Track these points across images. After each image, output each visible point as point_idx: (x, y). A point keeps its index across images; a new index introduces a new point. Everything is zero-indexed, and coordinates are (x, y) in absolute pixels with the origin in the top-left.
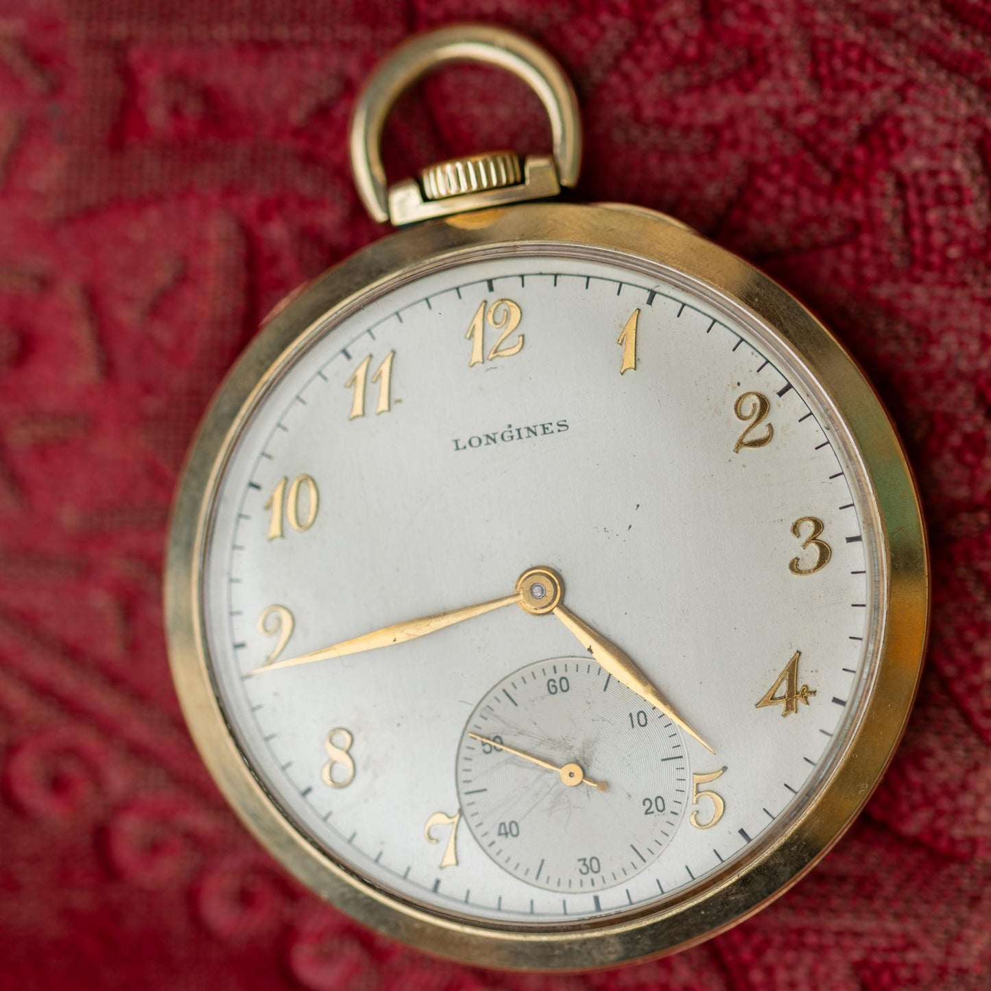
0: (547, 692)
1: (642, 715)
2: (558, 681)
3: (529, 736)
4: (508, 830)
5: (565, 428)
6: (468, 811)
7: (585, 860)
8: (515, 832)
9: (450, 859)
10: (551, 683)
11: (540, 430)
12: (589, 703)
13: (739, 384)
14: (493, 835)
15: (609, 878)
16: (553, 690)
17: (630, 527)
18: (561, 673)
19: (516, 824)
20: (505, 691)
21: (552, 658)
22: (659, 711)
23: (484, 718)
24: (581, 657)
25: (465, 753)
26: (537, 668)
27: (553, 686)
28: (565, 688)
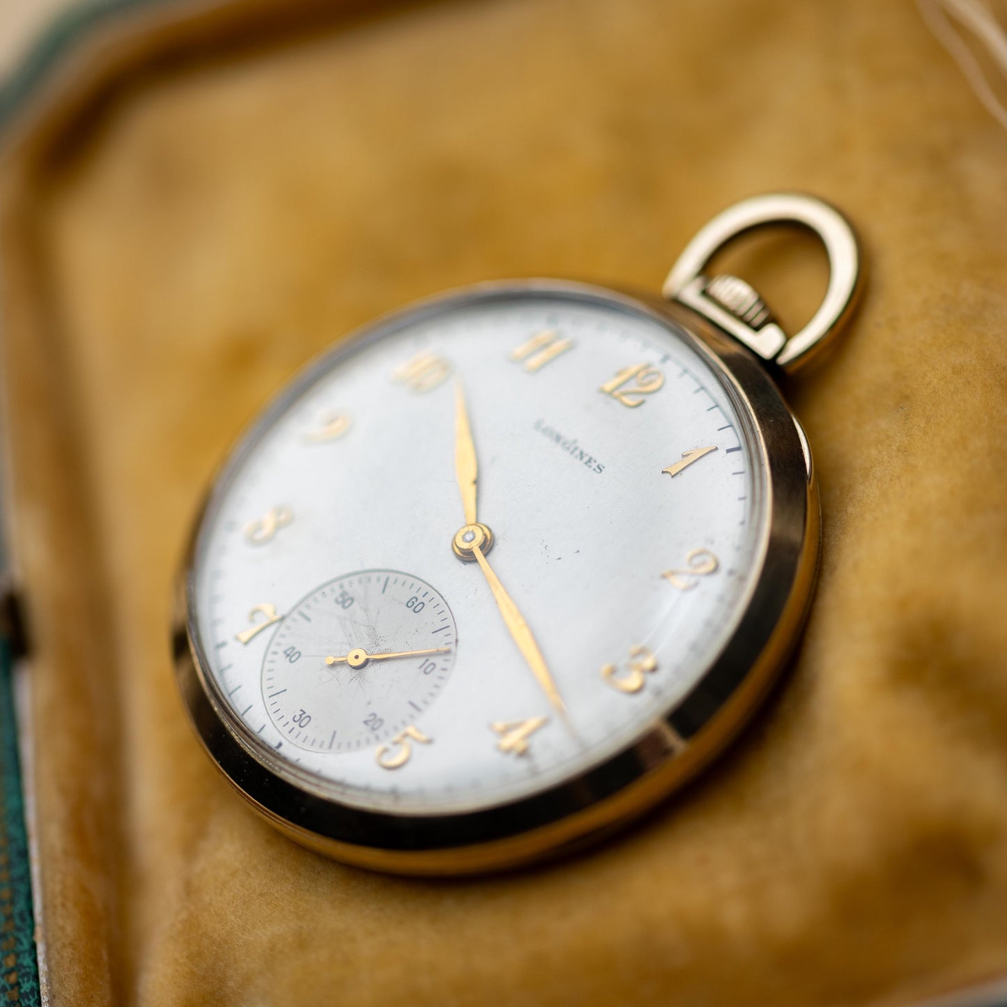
0: (406, 603)
1: (432, 666)
2: (419, 602)
3: (367, 615)
4: (292, 654)
5: (599, 471)
6: (288, 622)
7: (304, 713)
8: (293, 659)
9: (245, 637)
10: (414, 600)
11: (586, 459)
12: (417, 631)
14: (281, 650)
15: (302, 737)
16: (410, 604)
17: (559, 559)
18: (425, 600)
19: (299, 656)
20: (387, 579)
21: (431, 587)
22: (443, 674)
23: (360, 581)
24: (445, 601)
25: (327, 590)
26: (418, 584)
27: (413, 603)
28: (416, 610)
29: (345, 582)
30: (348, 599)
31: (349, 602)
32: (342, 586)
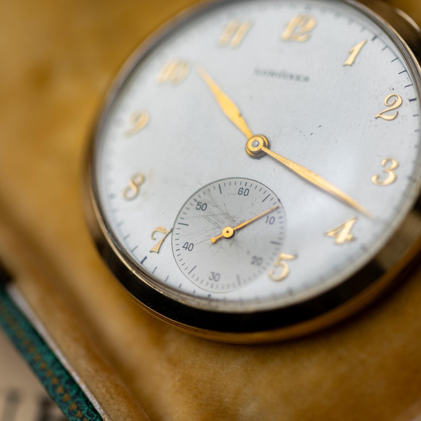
0: (237, 193)
1: (273, 219)
2: (244, 190)
3: (219, 209)
4: (188, 247)
5: (307, 80)
6: (175, 231)
7: (214, 273)
8: (190, 249)
9: (156, 249)
10: (241, 190)
12: (253, 205)
13: (393, 89)
14: (180, 247)
15: (220, 286)
16: (240, 193)
17: (312, 134)
18: (248, 187)
19: (193, 245)
20: (219, 185)
21: (247, 179)
22: (281, 220)
23: (204, 193)
24: (260, 183)
25: (188, 205)
26: (239, 181)
27: (241, 191)
28: (246, 194)
29: (196, 197)
30: (203, 205)
31: (205, 206)
32: (195, 200)
